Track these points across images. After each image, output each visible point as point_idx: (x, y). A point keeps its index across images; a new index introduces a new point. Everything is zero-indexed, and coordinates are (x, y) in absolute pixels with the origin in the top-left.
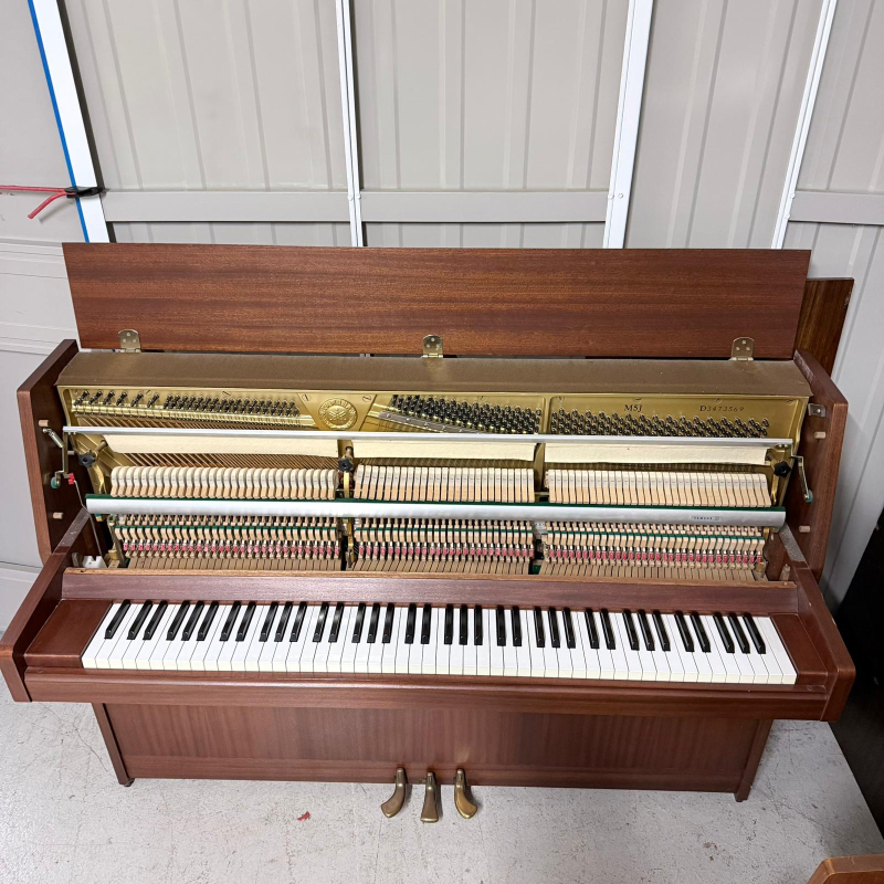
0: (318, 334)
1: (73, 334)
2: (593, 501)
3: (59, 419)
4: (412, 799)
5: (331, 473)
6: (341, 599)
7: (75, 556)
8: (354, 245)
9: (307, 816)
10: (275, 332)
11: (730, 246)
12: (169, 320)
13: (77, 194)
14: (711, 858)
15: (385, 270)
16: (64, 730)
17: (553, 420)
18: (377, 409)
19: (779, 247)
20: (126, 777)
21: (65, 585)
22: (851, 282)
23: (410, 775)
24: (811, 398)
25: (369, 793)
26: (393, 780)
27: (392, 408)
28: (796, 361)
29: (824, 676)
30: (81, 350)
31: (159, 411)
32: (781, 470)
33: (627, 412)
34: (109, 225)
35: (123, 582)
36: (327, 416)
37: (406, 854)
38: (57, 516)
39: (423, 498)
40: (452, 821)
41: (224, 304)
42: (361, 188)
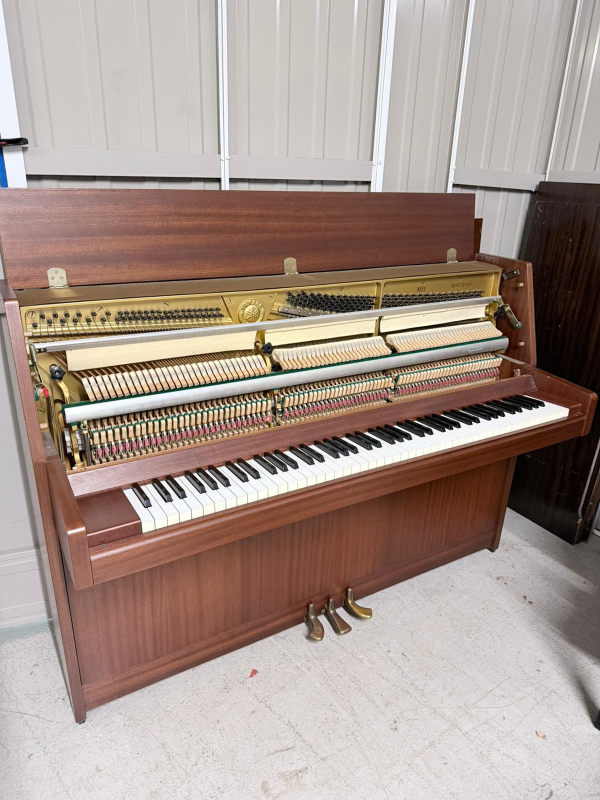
5: (260, 356)
9: (254, 672)
22: (481, 220)
24: (503, 271)
27: (286, 305)
28: (479, 260)
31: (111, 325)
33: (418, 293)
36: (245, 315)
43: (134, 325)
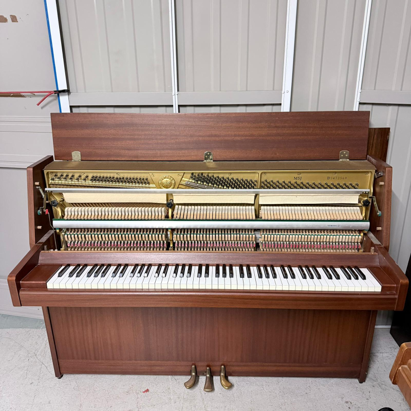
0: (159, 152)
1: (52, 153)
2: (282, 218)
3: (44, 185)
4: (199, 383)
5: (163, 209)
6: (168, 262)
7: (45, 247)
8: (174, 112)
9: (147, 390)
10: (140, 151)
11: (336, 110)
12: (94, 147)
13: (59, 93)
14: (349, 408)
15: (188, 123)
16: (30, 355)
17: (263, 185)
18: (184, 181)
19: (357, 110)
20: (59, 374)
21: (40, 258)
22: (389, 129)
23: (198, 369)
24: (376, 170)
25: (178, 381)
26: (190, 374)
27: (190, 180)
28: (368, 160)
29: (394, 287)
30: (54, 160)
31: (89, 182)
32: (366, 204)
33: (295, 181)
34: (71, 107)
35: (67, 256)
36: (162, 184)
37: (197, 407)
38: (39, 227)
39: (205, 218)
40: (219, 392)
41: (118, 139)
42: (178, 91)
43: (101, 184)
